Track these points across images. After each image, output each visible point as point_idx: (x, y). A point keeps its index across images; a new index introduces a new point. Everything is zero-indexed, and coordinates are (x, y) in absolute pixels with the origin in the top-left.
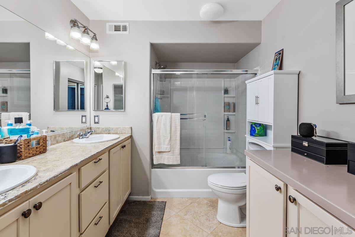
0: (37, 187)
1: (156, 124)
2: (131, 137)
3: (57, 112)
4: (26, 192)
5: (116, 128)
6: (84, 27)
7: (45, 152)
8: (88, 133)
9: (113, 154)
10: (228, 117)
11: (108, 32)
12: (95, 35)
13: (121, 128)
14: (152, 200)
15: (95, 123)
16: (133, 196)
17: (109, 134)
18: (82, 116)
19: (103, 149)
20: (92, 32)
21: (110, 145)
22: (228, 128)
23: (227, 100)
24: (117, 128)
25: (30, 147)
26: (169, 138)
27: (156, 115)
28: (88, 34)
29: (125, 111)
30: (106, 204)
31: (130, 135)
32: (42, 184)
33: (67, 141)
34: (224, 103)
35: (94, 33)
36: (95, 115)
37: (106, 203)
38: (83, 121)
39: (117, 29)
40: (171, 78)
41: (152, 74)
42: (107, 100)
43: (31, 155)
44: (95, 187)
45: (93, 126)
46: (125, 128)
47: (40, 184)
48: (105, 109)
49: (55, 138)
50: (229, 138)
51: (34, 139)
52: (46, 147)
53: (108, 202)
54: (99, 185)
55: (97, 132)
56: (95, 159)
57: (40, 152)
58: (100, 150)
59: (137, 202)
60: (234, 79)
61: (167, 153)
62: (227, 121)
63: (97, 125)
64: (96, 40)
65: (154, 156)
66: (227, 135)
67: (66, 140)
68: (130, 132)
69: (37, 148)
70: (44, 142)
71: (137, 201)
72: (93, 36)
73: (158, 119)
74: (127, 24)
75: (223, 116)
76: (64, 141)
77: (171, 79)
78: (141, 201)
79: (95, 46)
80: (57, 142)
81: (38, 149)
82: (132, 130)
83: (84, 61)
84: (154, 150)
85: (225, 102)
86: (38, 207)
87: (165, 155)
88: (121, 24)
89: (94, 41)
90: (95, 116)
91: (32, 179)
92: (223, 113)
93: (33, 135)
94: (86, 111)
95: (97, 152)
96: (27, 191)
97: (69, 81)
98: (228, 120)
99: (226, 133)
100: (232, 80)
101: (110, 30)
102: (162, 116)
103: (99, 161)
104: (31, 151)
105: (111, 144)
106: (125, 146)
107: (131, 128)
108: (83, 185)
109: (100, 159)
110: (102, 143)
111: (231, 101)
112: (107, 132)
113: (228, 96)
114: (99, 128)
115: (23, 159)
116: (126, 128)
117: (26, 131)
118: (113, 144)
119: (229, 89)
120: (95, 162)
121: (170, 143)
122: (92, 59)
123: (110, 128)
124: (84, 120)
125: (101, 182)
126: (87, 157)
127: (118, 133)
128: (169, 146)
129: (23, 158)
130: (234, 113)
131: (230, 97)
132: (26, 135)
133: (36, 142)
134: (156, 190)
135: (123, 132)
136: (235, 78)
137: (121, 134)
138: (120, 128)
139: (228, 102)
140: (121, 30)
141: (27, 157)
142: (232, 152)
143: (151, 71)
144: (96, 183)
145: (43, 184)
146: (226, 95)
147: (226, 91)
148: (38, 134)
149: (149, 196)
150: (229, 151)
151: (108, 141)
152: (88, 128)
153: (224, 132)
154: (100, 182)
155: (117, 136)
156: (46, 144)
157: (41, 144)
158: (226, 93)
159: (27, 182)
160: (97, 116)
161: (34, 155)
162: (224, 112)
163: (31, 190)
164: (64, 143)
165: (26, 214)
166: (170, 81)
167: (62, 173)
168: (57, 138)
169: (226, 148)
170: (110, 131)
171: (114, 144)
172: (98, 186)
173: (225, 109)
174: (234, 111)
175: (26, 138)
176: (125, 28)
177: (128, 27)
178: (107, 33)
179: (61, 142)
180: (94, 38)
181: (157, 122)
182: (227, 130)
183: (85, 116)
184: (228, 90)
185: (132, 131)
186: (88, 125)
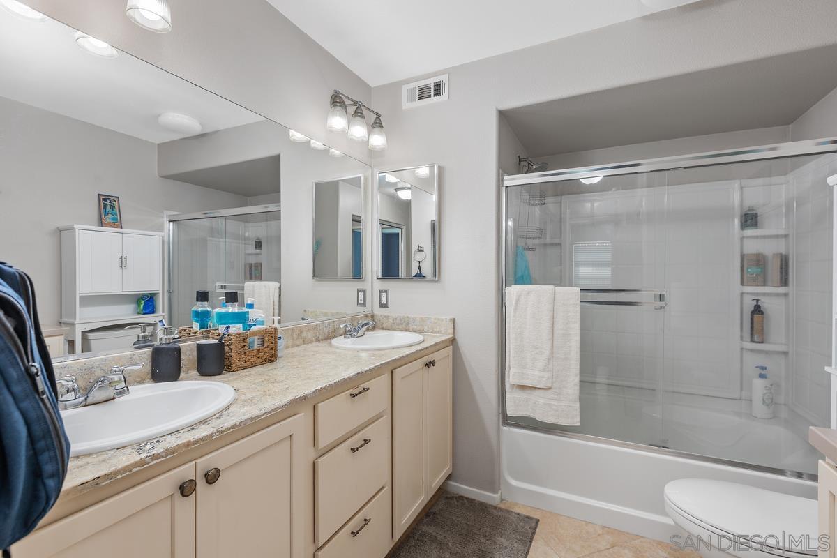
0: (211, 435)
1: (512, 313)
2: (453, 341)
3: (319, 281)
4: (188, 444)
5: (422, 318)
6: (356, 103)
7: (273, 361)
8: (363, 326)
9: (402, 378)
10: (757, 300)
11: (406, 106)
12: (378, 117)
13: (433, 320)
14: (503, 506)
15: (381, 305)
16: (457, 482)
17: (406, 331)
18: (358, 291)
19: (372, 366)
20: (372, 111)
21: (393, 358)
22: (756, 336)
23: (752, 247)
24: (423, 320)
25: (247, 348)
26: (547, 353)
27: (513, 291)
28: (362, 116)
29: (439, 281)
30: (383, 491)
31: (449, 336)
32: (222, 432)
33: (322, 340)
34: (743, 256)
35: (376, 114)
36: (381, 289)
37: (382, 488)
38: (359, 302)
39: (423, 93)
40: (562, 195)
41: (504, 189)
42: (419, 257)
43: (248, 364)
44: (352, 449)
45: (379, 312)
46: (439, 319)
47: (220, 430)
48: (416, 276)
49: (301, 332)
50: (763, 368)
51: (254, 334)
52: (276, 350)
53: (387, 489)
54: (361, 446)
55: (385, 325)
56: (355, 387)
57: (265, 360)
58: (366, 369)
59: (465, 501)
60: (782, 179)
61: (542, 391)
62: (753, 313)
63: (384, 311)
64: (381, 126)
65: (508, 396)
66: (752, 361)
67: (320, 338)
68: (451, 331)
69: (259, 351)
70: (273, 340)
71: (467, 498)
72: (375, 120)
73: (518, 301)
74: (444, 78)
75: (739, 297)
76: (318, 340)
77: (563, 197)
78: (474, 500)
79: (378, 140)
80: (304, 342)
81: (261, 354)
82: (454, 326)
83: (359, 175)
84: (509, 381)
85: (746, 251)
86: (212, 477)
87: (536, 397)
88: (432, 81)
89: (377, 129)
90: (381, 292)
91: (215, 417)
92: (737, 287)
93: (255, 325)
94: (364, 281)
95: (356, 372)
96: (190, 441)
97: (353, 220)
98: (757, 310)
99: (752, 350)
100: (775, 179)
101: (410, 99)
102: (529, 293)
103: (360, 393)
104: (248, 357)
105: (397, 357)
106: (433, 363)
107: (454, 321)
108: (323, 442)
109: (365, 390)
110: (379, 352)
111: (770, 249)
112: (403, 326)
113: (755, 234)
114: (387, 317)
115: (234, 371)
116: (442, 320)
117: (241, 318)
118: (401, 356)
119: (759, 212)
120: (351, 395)
121: (550, 366)
122: (375, 170)
123: (408, 317)
124: (361, 298)
125: (367, 441)
126: (332, 383)
127: (426, 330)
128: (547, 375)
129: (234, 368)
130: (782, 290)
131: (764, 237)
132: (241, 326)
133: (259, 341)
134: (514, 481)
135: (435, 330)
136: (786, 174)
137: (432, 332)
138: (428, 319)
139: (755, 252)
140: (432, 95)
141: (240, 368)
142: (774, 417)
143: (500, 180)
144: (355, 441)
145: (224, 431)
146: (749, 232)
147: (750, 219)
148: (263, 324)
149: (494, 491)
150: (759, 408)
151: (393, 349)
152: (367, 316)
153: (742, 349)
154: (365, 440)
155: (418, 337)
156: (276, 346)
157: (266, 344)
158: (749, 222)
159: (203, 422)
160: (386, 292)
161: (254, 365)
162: (742, 283)
163: (197, 441)
164: (317, 344)
165: (186, 489)
166: (561, 202)
167: (269, 413)
168: (304, 334)
169: (751, 400)
170: (408, 324)
171: (403, 357)
172: (357, 450)
173: (746, 275)
174: (785, 282)
175: (241, 331)
176: (440, 89)
177: (447, 85)
178: (404, 108)
179: (311, 342)
180: (378, 124)
181: (515, 309)
182: (752, 341)
183: (364, 291)
184: (756, 214)
185: (454, 328)
186: (367, 310)
